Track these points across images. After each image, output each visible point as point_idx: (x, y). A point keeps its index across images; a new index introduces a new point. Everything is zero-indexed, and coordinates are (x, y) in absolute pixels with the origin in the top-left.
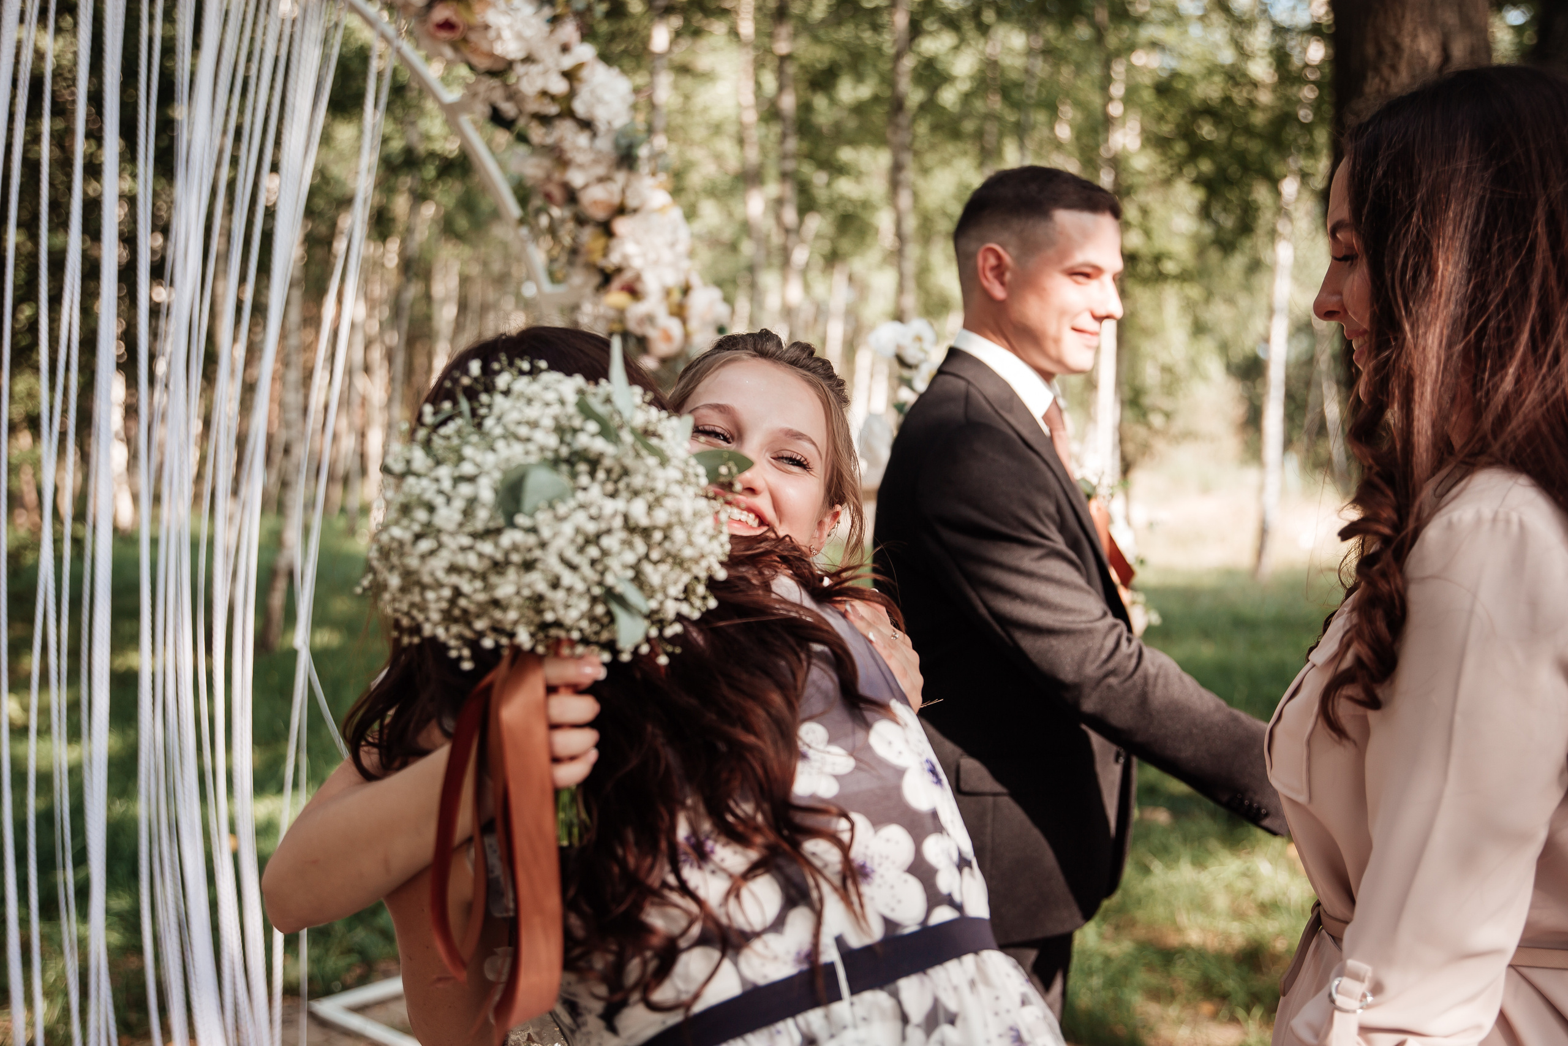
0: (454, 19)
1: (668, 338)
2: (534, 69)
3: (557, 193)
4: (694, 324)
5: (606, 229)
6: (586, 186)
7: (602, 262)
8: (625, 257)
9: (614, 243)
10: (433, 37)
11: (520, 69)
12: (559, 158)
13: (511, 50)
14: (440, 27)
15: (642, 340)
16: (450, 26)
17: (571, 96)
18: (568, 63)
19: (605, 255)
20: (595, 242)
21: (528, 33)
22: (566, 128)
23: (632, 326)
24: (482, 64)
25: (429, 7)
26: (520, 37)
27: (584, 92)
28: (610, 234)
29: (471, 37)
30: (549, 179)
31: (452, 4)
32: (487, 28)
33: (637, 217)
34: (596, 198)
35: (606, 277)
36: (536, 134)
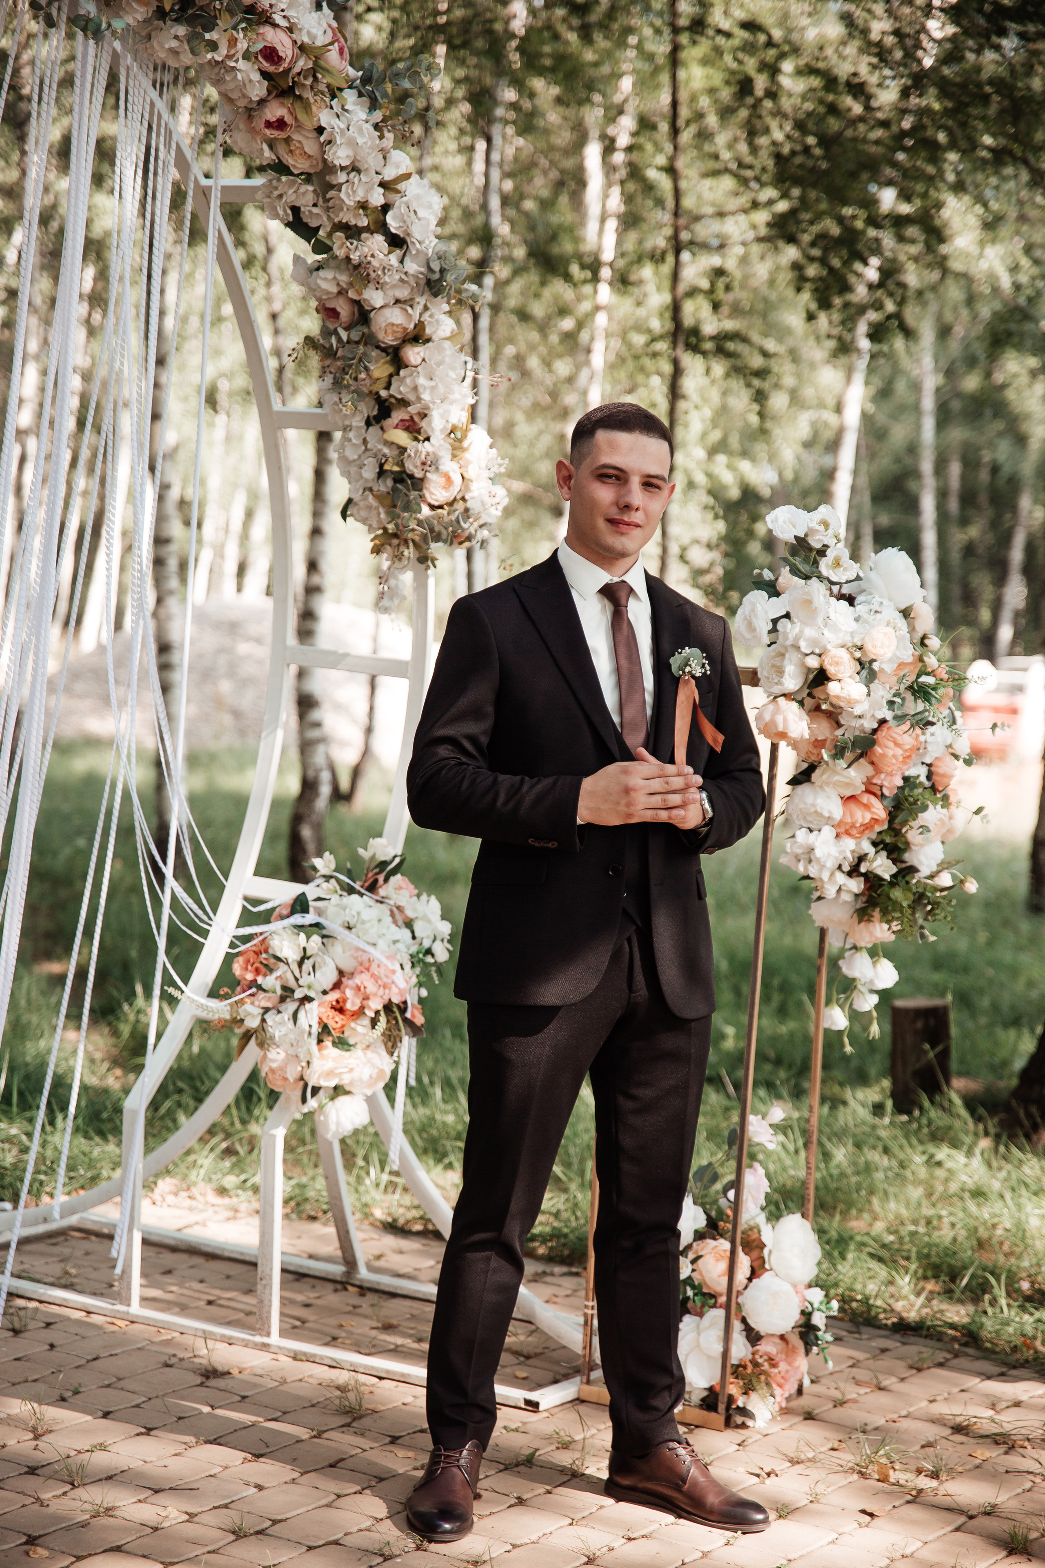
0: (288, 119)
1: (447, 484)
2: (355, 178)
3: (344, 309)
4: (471, 471)
5: (396, 357)
6: (382, 307)
7: (384, 393)
8: (415, 389)
9: (402, 372)
10: (255, 133)
12: (360, 273)
13: (340, 156)
14: (269, 124)
15: (418, 484)
16: (280, 124)
17: (386, 208)
18: (389, 174)
19: (388, 387)
20: (380, 369)
21: (360, 141)
22: (378, 242)
23: (410, 467)
24: (298, 164)
25: (262, 102)
26: (352, 143)
27: (399, 205)
28: (398, 362)
29: (296, 137)
30: (342, 292)
31: (288, 102)
32: (320, 130)
33: (430, 344)
34: (392, 321)
35: (384, 409)
36: (340, 246)
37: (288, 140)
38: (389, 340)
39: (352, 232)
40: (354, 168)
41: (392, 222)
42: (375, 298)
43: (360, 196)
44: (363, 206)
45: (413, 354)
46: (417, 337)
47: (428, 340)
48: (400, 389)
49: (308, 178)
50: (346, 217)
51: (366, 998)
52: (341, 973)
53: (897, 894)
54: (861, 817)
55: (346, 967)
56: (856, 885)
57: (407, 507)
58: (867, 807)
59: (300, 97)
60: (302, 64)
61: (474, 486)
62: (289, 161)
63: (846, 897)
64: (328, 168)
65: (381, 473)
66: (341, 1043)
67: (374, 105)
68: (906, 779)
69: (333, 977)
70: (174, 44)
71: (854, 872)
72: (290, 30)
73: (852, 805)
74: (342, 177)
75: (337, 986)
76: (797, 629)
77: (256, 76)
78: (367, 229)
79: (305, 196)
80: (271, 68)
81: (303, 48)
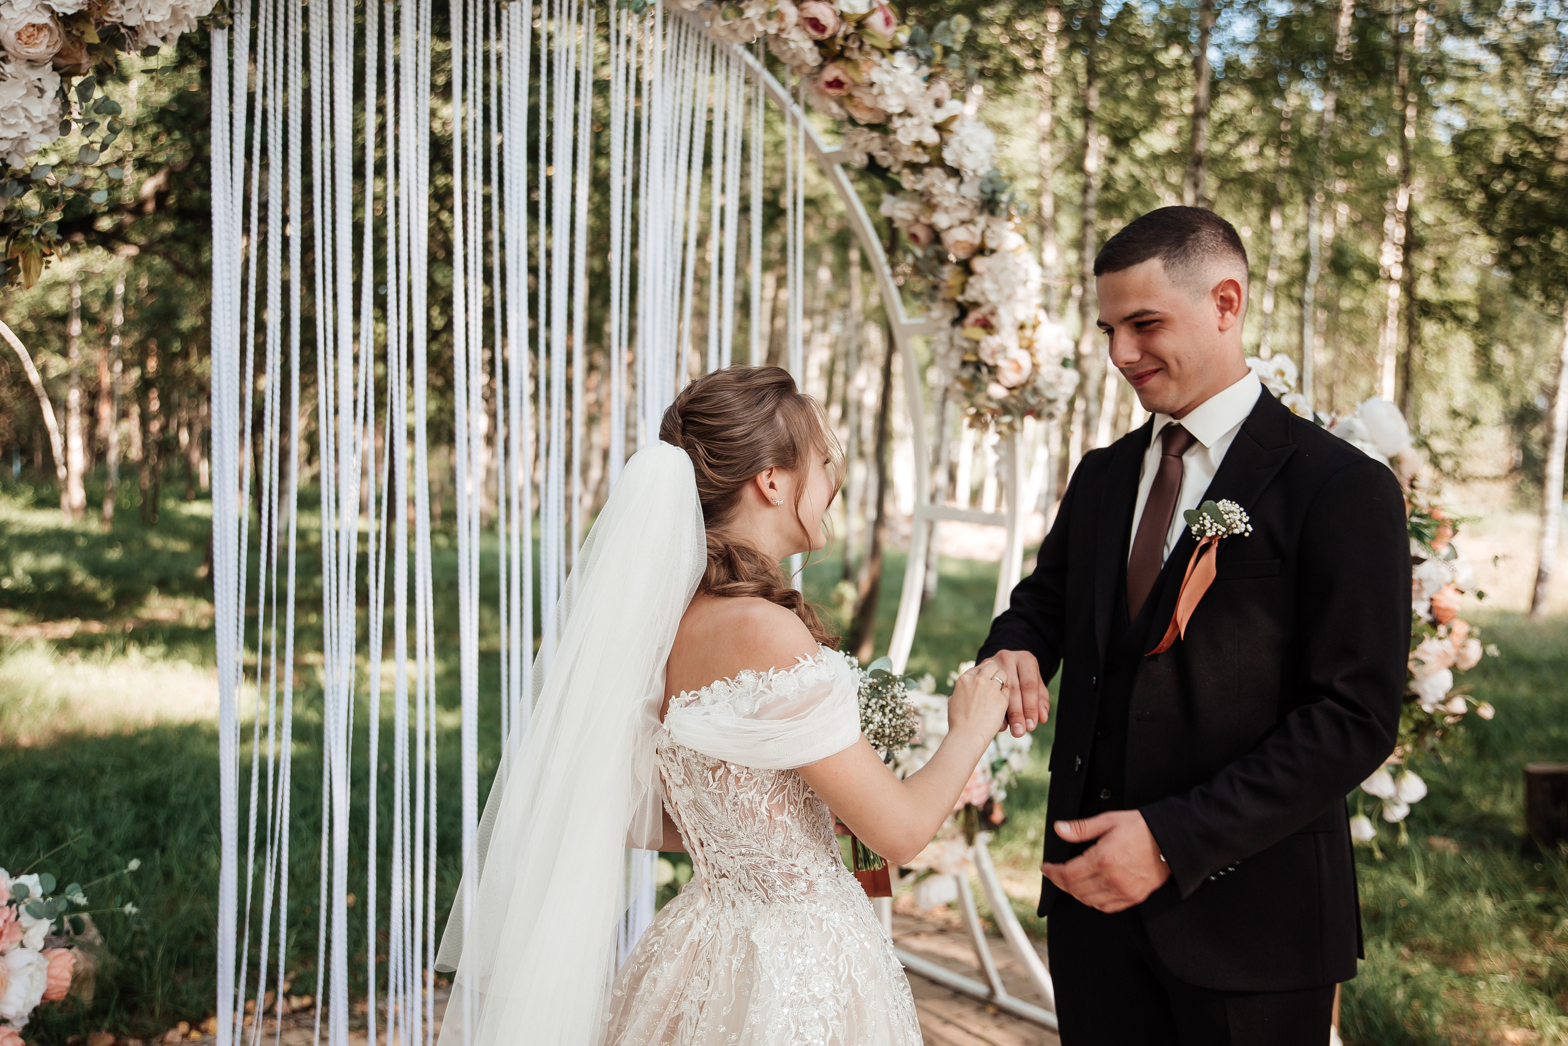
0: (843, 78)
1: (1019, 368)
2: (908, 122)
3: (922, 233)
4: (1041, 358)
5: (966, 268)
6: (950, 228)
7: (960, 298)
8: (983, 293)
9: (972, 280)
10: (822, 93)
11: (897, 123)
12: (928, 202)
13: (892, 104)
14: (830, 84)
15: (992, 369)
16: (837, 84)
17: (940, 147)
18: (941, 117)
19: (963, 291)
20: (954, 279)
21: (907, 90)
22: (937, 174)
23: (985, 356)
24: (863, 117)
25: (821, 67)
26: (900, 93)
27: (954, 142)
28: (968, 272)
29: (856, 93)
30: (917, 220)
31: (841, 64)
32: (872, 84)
33: (995, 256)
34: (959, 239)
35: (963, 311)
36: (908, 180)
37: (850, 96)
38: (959, 254)
39: (915, 168)
40: (906, 114)
41: (949, 156)
42: (941, 220)
43: (915, 136)
44: (919, 144)
45: (979, 264)
46: (981, 250)
47: (993, 251)
48: (971, 295)
49: (871, 127)
50: (907, 156)
59: (849, 60)
60: (846, 30)
61: (1042, 370)
62: (856, 115)
64: (886, 117)
65: (963, 363)
67: (922, 63)
72: (830, 2)
77: (808, 45)
79: (873, 143)
80: (818, 36)
81: (842, 17)
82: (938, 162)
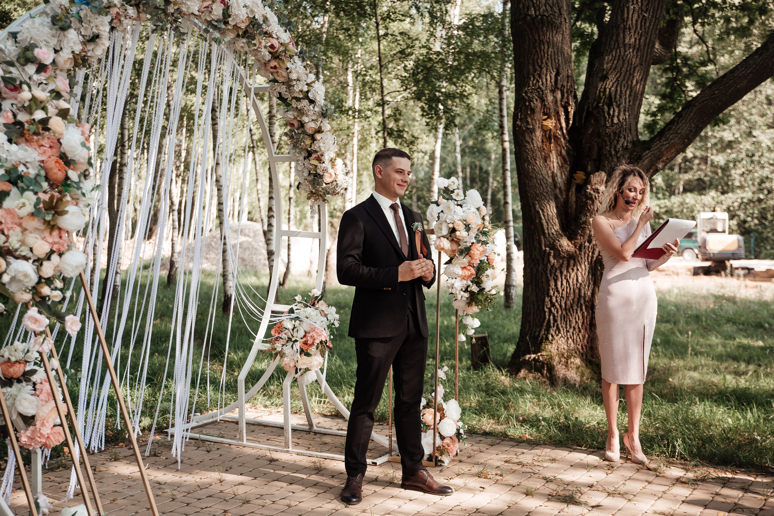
0: (277, 66)
1: (331, 176)
2: (299, 83)
3: (296, 124)
5: (312, 137)
6: (308, 122)
7: (309, 149)
8: (319, 147)
9: (315, 142)
10: (268, 70)
12: (301, 112)
13: (294, 76)
14: (271, 68)
15: (321, 177)
16: (275, 67)
17: (308, 92)
18: (309, 81)
19: (311, 147)
20: (308, 142)
21: (300, 71)
22: (305, 102)
23: (318, 171)
24: (281, 79)
25: (269, 61)
26: (297, 72)
27: (312, 90)
28: (313, 139)
29: (280, 71)
30: (295, 118)
31: (277, 60)
32: (287, 69)
33: (323, 133)
34: (311, 126)
35: (309, 154)
36: (294, 104)
37: (277, 72)
38: (310, 132)
39: (298, 99)
40: (298, 80)
41: (310, 95)
42: (306, 119)
43: (300, 88)
44: (301, 91)
45: (318, 136)
46: (319, 131)
48: (314, 148)
49: (283, 83)
50: (296, 95)
51: (314, 340)
52: (306, 332)
53: (480, 297)
54: (467, 273)
55: (307, 330)
56: (467, 295)
57: (318, 184)
58: (469, 270)
59: (281, 59)
60: (282, 49)
61: (339, 177)
62: (278, 78)
63: (464, 299)
64: (290, 80)
65: (310, 174)
66: (308, 355)
67: (303, 60)
68: (480, 261)
69: (303, 334)
70: (242, 45)
71: (466, 291)
72: (278, 39)
73: (465, 270)
74: (294, 83)
75: (305, 336)
76: (445, 215)
77: (267, 53)
78: (302, 98)
79: (283, 89)
80: (272, 51)
81: (282, 44)
82: (306, 97)
